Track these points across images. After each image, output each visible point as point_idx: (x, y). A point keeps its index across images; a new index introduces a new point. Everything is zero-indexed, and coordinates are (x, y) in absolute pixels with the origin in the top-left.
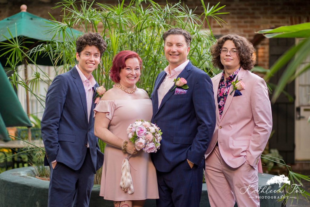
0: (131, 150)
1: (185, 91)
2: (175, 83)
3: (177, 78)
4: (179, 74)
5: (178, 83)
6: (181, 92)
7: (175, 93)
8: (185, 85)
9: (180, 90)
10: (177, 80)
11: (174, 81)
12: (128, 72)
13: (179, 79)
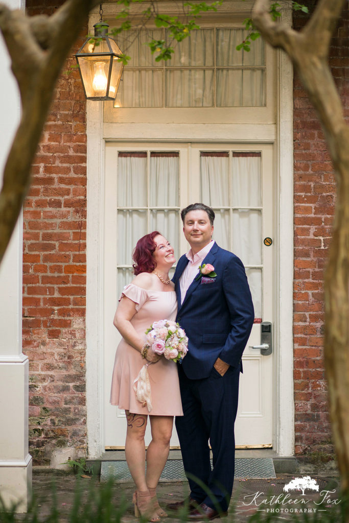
0: (151, 356)
1: (212, 279)
2: (200, 271)
3: (202, 264)
4: (203, 258)
5: (203, 271)
6: (208, 281)
7: (202, 283)
8: (212, 272)
9: (207, 279)
10: (202, 267)
11: (199, 268)
12: (163, 251)
13: (204, 266)
